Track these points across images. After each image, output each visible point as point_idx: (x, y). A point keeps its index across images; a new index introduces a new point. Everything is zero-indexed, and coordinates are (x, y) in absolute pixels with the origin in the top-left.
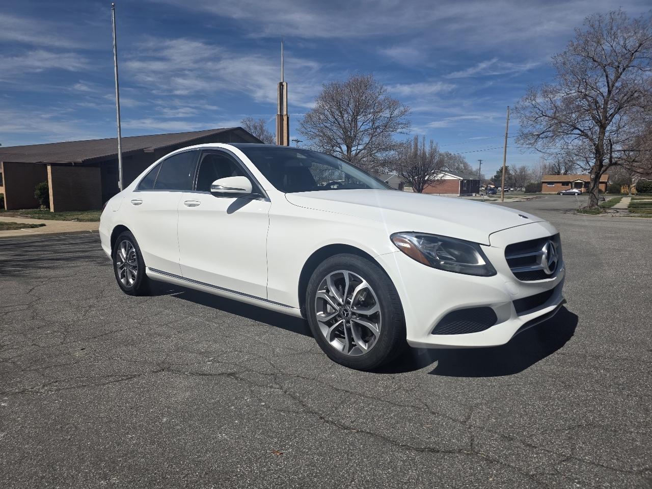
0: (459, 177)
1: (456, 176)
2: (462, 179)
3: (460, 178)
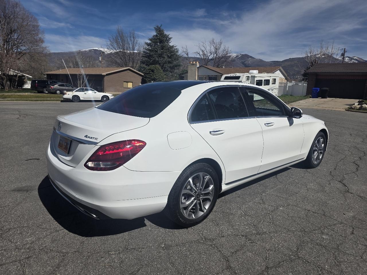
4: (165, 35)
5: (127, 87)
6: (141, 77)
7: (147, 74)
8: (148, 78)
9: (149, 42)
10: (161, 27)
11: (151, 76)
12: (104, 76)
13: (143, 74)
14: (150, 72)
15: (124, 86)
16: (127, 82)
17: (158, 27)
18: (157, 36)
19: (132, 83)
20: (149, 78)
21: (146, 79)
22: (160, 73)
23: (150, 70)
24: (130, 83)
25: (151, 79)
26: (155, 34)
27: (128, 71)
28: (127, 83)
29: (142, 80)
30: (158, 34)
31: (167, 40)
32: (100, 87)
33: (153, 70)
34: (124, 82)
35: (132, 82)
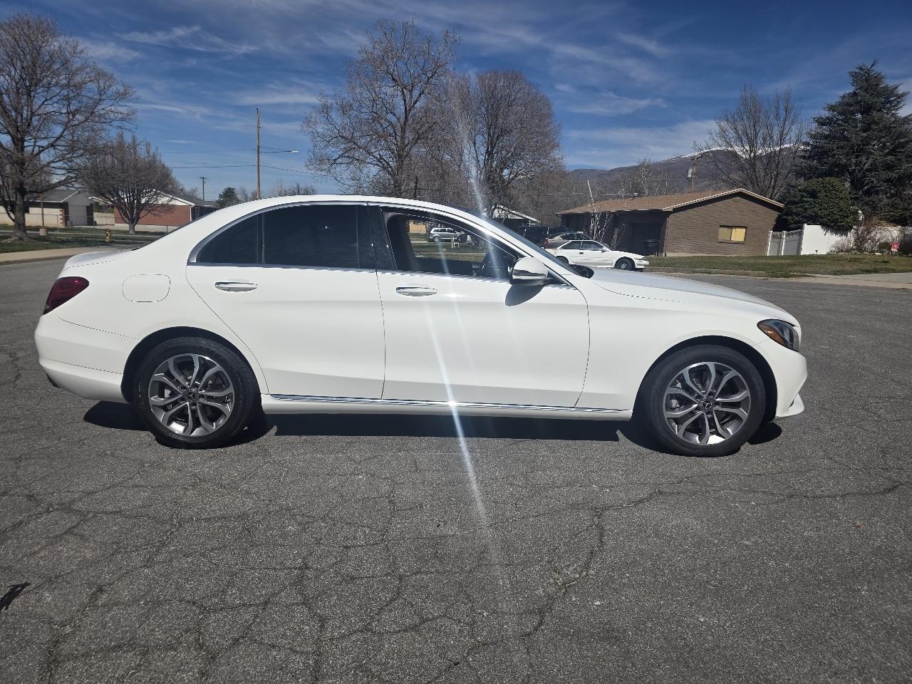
0: (189, 203)
1: (183, 200)
2: (193, 204)
3: (191, 203)
4: (886, 88)
5: (728, 239)
6: (776, 214)
7: (795, 203)
8: (795, 213)
9: (826, 114)
10: (873, 68)
11: (806, 209)
12: (668, 213)
13: (781, 205)
14: (802, 196)
15: (721, 238)
16: (731, 227)
17: (861, 69)
18: (855, 94)
19: (743, 230)
20: (799, 215)
21: (790, 218)
22: (837, 201)
23: (806, 191)
24: (738, 229)
25: (805, 217)
26: (851, 90)
27: (738, 198)
28: (730, 230)
29: (779, 220)
30: (860, 88)
31: (890, 102)
32: (653, 241)
33: (814, 191)
34: (721, 226)
35: (746, 228)
